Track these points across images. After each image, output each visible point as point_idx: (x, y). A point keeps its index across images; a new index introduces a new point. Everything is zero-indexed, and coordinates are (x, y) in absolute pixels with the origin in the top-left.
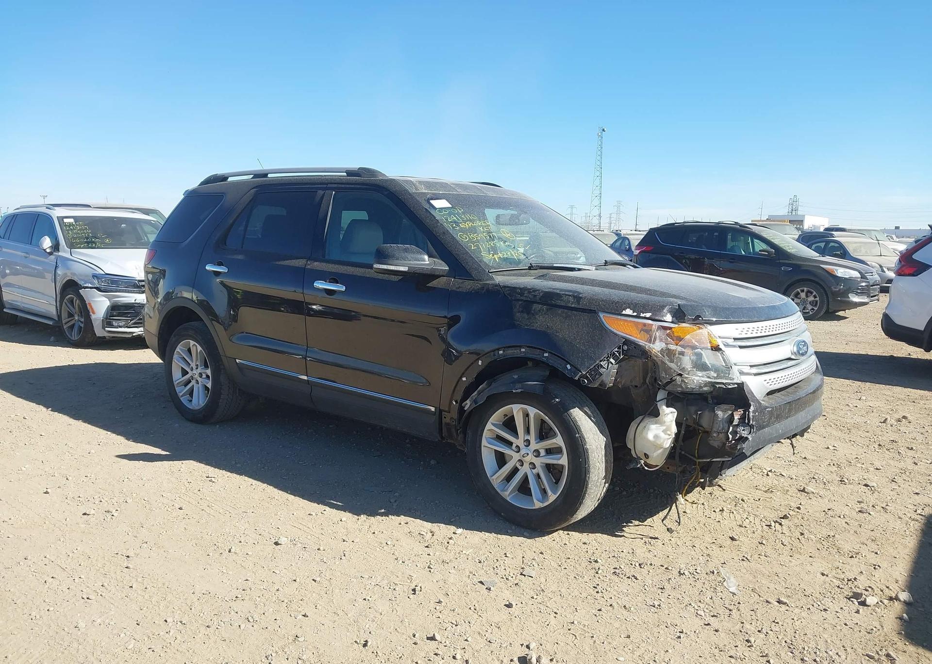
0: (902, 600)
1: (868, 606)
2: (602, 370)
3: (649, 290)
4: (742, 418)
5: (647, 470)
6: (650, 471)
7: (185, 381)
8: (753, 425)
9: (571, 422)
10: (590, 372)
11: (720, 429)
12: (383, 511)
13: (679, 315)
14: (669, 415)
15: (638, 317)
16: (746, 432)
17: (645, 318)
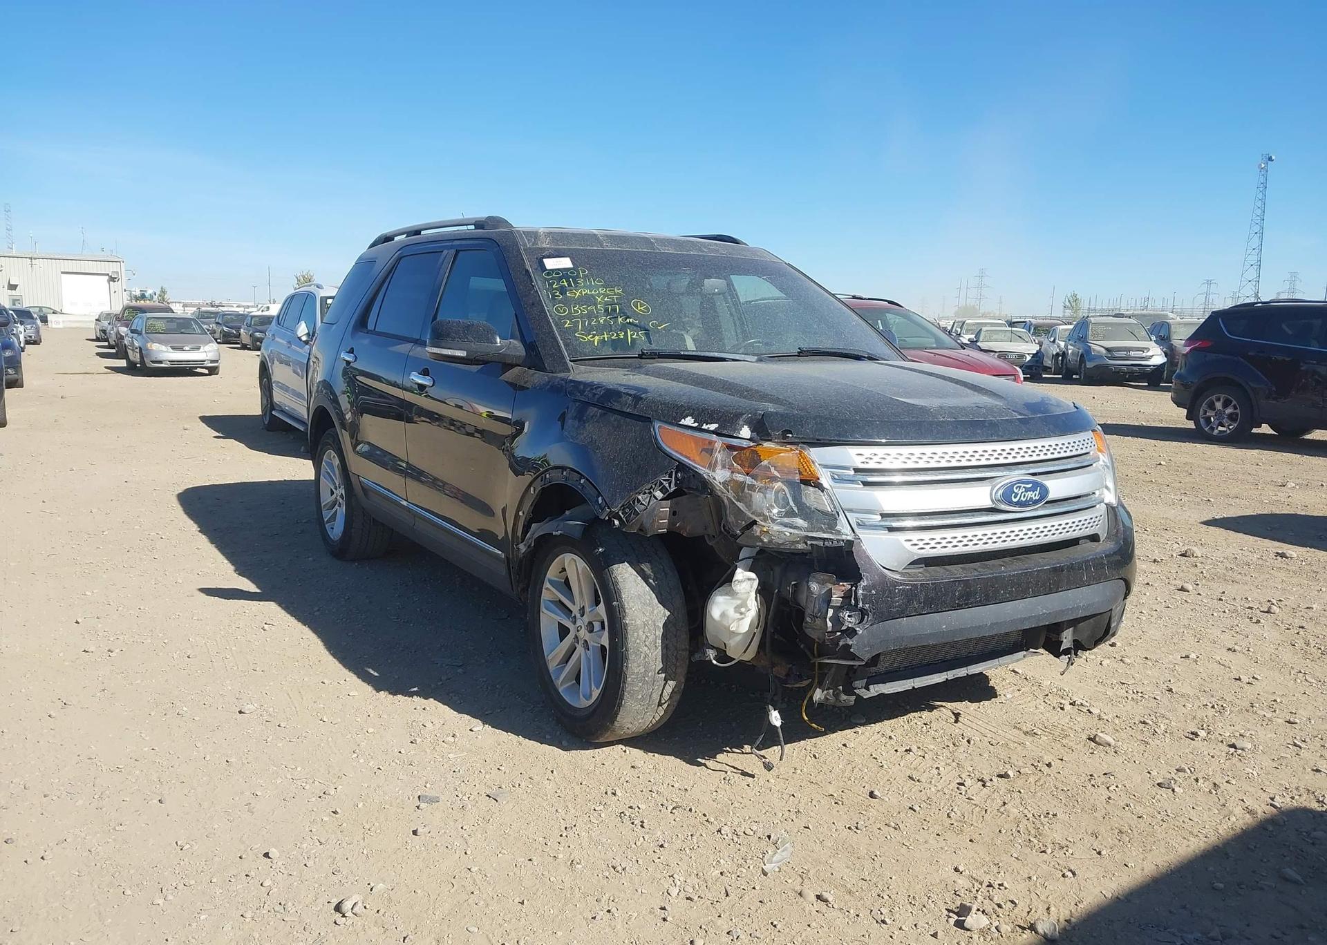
0: (1040, 931)
1: (968, 930)
2: (638, 508)
3: (748, 390)
4: (847, 597)
5: (716, 665)
6: (720, 667)
7: (330, 504)
8: (866, 610)
9: (611, 583)
10: (623, 508)
11: (816, 610)
12: (415, 689)
13: (762, 429)
14: (745, 581)
15: (699, 429)
16: (853, 620)
17: (707, 431)
